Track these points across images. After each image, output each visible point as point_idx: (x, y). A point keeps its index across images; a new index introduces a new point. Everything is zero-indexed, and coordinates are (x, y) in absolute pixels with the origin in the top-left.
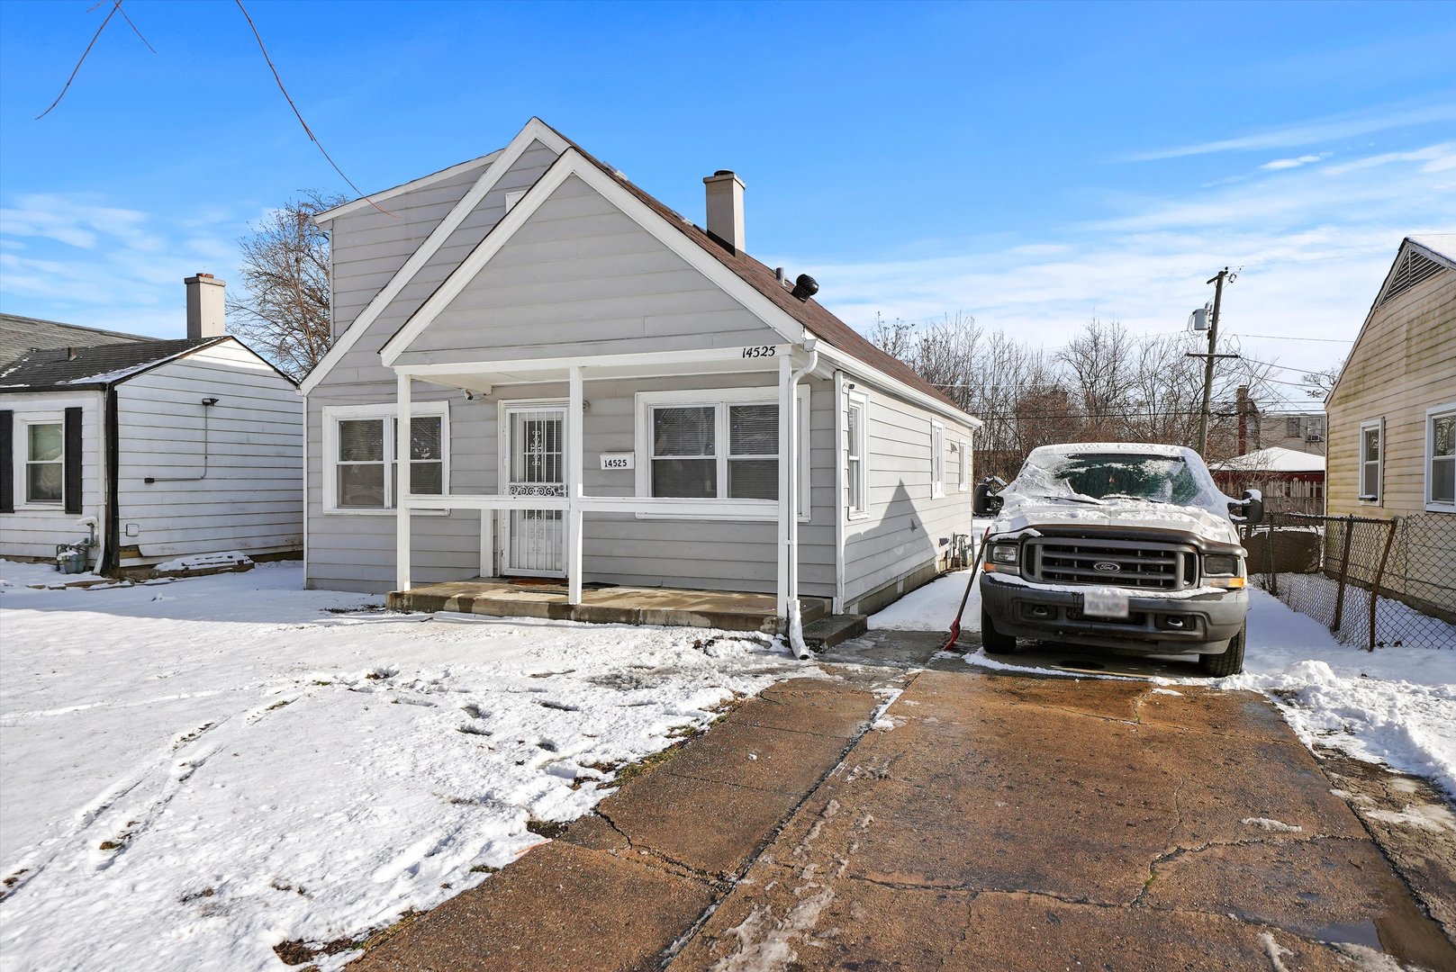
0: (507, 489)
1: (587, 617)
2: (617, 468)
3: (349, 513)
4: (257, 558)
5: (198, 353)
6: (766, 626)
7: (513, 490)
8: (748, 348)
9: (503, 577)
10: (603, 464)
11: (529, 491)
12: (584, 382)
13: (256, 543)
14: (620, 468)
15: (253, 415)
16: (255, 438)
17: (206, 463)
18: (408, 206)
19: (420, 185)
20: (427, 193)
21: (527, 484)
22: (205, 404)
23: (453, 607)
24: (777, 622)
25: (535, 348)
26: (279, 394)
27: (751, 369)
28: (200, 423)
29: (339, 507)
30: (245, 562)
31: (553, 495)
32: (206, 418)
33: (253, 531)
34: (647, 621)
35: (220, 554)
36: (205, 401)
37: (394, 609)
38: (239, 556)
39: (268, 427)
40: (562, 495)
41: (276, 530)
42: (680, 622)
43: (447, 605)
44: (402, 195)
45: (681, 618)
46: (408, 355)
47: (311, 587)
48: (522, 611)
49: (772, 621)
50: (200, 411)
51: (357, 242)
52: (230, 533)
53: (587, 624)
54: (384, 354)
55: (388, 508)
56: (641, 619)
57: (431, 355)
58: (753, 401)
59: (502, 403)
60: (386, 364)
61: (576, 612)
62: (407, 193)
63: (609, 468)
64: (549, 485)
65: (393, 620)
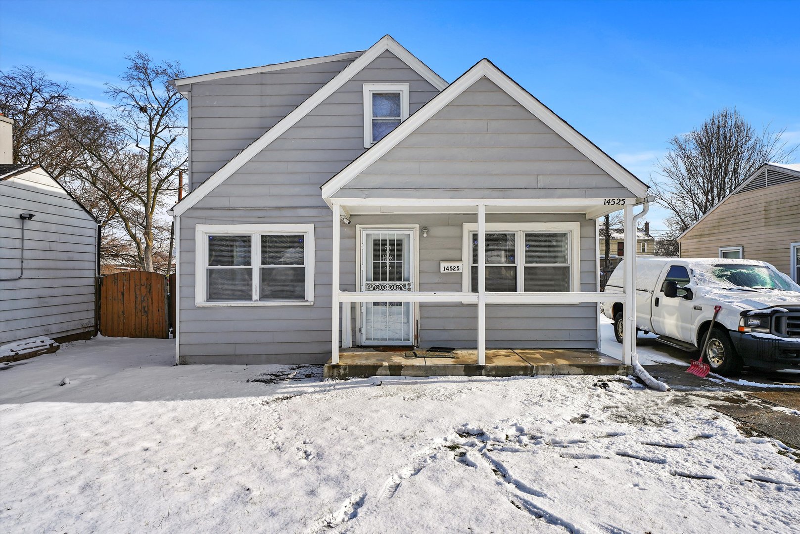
0: (364, 288)
1: (494, 373)
2: (453, 271)
5: (17, 176)
6: (621, 371)
7: (369, 288)
8: (607, 199)
10: (442, 269)
11: (382, 288)
13: (55, 329)
14: (454, 271)
15: (53, 228)
16: (55, 246)
17: (22, 266)
18: (264, 82)
20: (282, 75)
21: (380, 282)
22: (22, 217)
23: (384, 372)
24: (628, 368)
26: (70, 212)
28: (17, 233)
29: (208, 300)
30: (54, 345)
31: (401, 289)
32: (22, 229)
33: (52, 320)
34: (539, 373)
35: (33, 339)
36: (23, 215)
37: (333, 377)
38: (48, 341)
39: (64, 238)
40: (409, 290)
41: (68, 318)
42: (562, 372)
43: (379, 371)
44: (258, 74)
45: (563, 370)
46: (345, 191)
48: (443, 372)
49: (625, 368)
50: (17, 224)
51: (215, 103)
52: (38, 322)
53: (498, 378)
54: (324, 188)
55: (256, 301)
56: (534, 372)
57: (366, 192)
58: (540, 231)
59: (358, 226)
60: (324, 196)
61: (486, 370)
62: (262, 73)
63: (446, 271)
64: (398, 283)
65: (344, 386)
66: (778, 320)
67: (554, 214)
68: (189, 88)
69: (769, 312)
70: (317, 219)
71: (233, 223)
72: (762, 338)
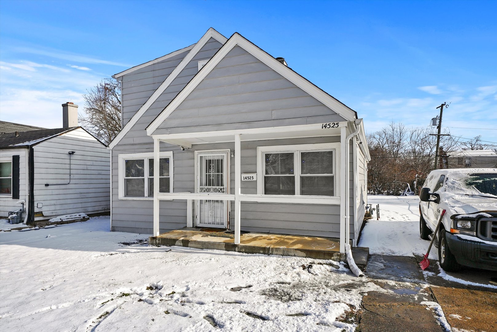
0: (199, 190)
1: (244, 250)
2: (249, 180)
3: (130, 199)
4: (90, 215)
5: (68, 133)
6: (335, 257)
7: (202, 190)
8: (324, 124)
9: (197, 228)
10: (243, 178)
11: (208, 190)
12: (241, 142)
13: (90, 209)
14: (250, 180)
15: (89, 158)
16: (89, 167)
17: (70, 178)
18: (155, 69)
19: (160, 60)
20: (163, 64)
21: (208, 187)
22: (70, 154)
23: (179, 244)
24: (341, 255)
25: (219, 126)
26: (99, 150)
27: (312, 136)
28: (67, 161)
29: (125, 196)
30: (86, 217)
31: (219, 191)
32: (70, 159)
33: (89, 205)
34: (273, 253)
35: (76, 214)
36: (70, 152)
37: (153, 244)
38: (83, 215)
39: (95, 163)
40: (223, 192)
41: (98, 204)
42: (290, 254)
43: (177, 243)
44: (152, 65)
45: (291, 252)
46: (159, 130)
47: (113, 230)
48: (213, 247)
49: (338, 255)
50: (67, 157)
51: (132, 85)
52: (80, 205)
53: (244, 254)
54: (148, 130)
55: (146, 197)
56: (270, 252)
57: (169, 130)
58: (312, 150)
59: (196, 152)
60: (149, 134)
61: (238, 248)
62: (154, 64)
63: (245, 180)
64: (217, 187)
65: (153, 250)
66: (484, 224)
67: (321, 137)
68: (121, 78)
69: (474, 217)
70: (175, 148)
71: (135, 152)
72: (466, 240)
